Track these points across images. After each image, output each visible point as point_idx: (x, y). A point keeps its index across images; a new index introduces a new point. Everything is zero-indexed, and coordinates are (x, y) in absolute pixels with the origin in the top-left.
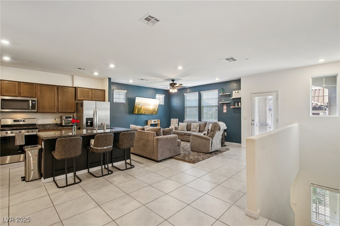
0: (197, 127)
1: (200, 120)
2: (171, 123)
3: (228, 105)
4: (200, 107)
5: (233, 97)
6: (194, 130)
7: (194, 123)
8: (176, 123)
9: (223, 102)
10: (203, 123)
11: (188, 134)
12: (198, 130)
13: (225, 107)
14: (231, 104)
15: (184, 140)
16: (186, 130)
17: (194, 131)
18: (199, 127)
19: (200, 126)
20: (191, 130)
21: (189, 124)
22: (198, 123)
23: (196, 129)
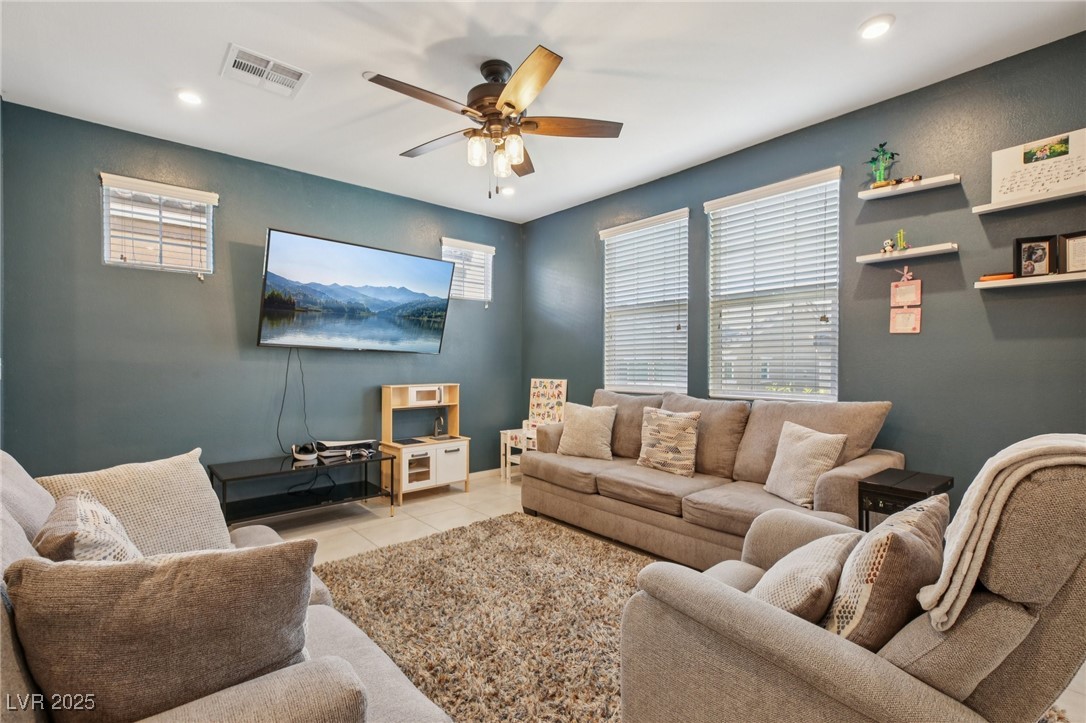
0: (678, 438)
1: (698, 386)
2: (533, 401)
3: (937, 269)
4: (698, 309)
5: (1000, 200)
6: (661, 456)
7: (662, 412)
8: (553, 401)
9: (896, 254)
10: (721, 413)
11: (618, 490)
12: (690, 462)
13: (906, 292)
14: (964, 262)
15: (585, 525)
16: (607, 451)
17: (663, 467)
18: (694, 440)
19: (702, 430)
20: (642, 455)
21: (626, 413)
22: (686, 409)
23: (676, 450)
